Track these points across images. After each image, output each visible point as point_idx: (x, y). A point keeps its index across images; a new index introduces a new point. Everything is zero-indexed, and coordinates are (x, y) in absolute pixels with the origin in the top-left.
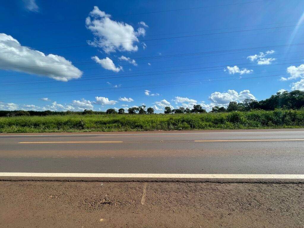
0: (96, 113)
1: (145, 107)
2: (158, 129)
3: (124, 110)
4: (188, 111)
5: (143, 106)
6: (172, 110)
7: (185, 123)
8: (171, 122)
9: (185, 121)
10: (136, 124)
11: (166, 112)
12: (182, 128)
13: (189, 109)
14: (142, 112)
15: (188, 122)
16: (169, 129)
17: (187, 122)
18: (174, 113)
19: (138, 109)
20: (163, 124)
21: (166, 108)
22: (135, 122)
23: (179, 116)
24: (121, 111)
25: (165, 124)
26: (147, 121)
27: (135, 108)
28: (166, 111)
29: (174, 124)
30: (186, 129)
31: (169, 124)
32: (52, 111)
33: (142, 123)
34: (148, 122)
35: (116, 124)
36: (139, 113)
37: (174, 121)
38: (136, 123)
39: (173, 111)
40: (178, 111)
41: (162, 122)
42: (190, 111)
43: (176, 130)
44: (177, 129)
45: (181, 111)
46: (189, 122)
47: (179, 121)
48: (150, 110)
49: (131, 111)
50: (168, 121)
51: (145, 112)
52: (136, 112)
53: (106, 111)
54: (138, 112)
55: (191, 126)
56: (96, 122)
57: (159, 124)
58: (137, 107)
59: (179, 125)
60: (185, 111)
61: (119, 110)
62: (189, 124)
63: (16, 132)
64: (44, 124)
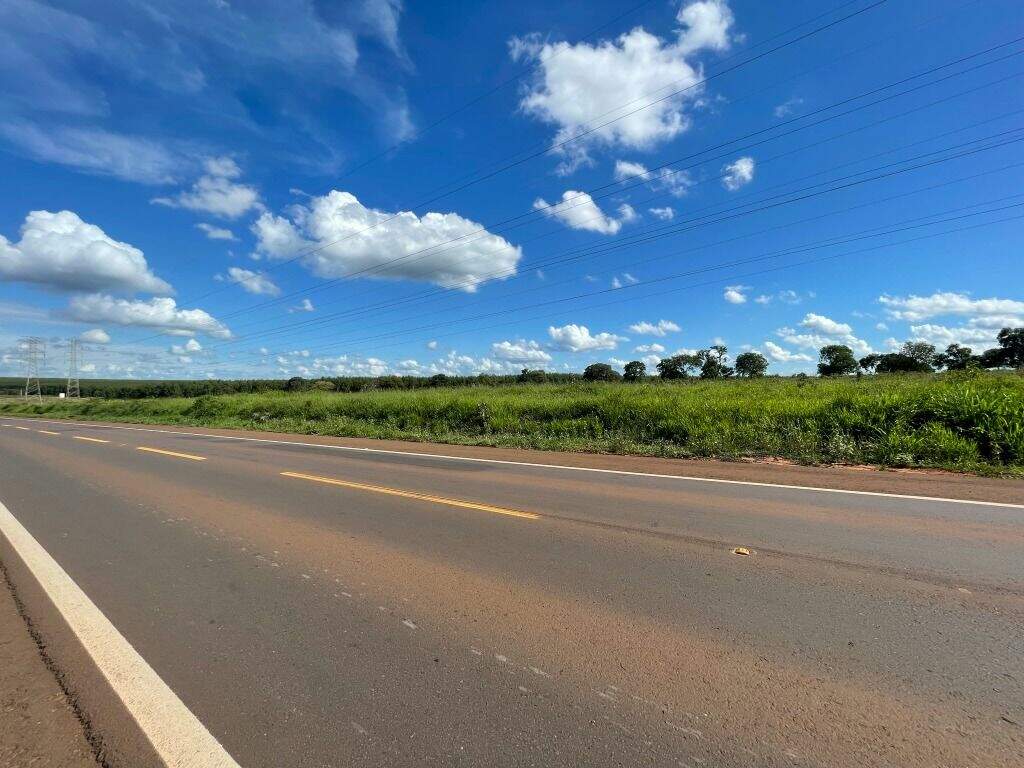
0: (554, 379)
1: (722, 350)
2: (761, 451)
3: (642, 366)
4: (959, 360)
5: (716, 348)
6: (857, 357)
7: (937, 428)
8: (842, 423)
9: (939, 419)
10: (662, 424)
11: (825, 370)
12: (917, 459)
13: (964, 353)
14: (711, 370)
15: (962, 422)
16: (830, 458)
17: (950, 424)
18: (872, 370)
19: (695, 361)
20: (794, 430)
21: (828, 351)
22: (657, 417)
23: (893, 389)
24: (633, 372)
25: (805, 429)
26: (712, 413)
27: (685, 359)
28: (827, 363)
29: (858, 433)
30: (940, 460)
31: (826, 432)
32: (449, 374)
33: (685, 422)
34: (717, 418)
35: (583, 422)
36: (703, 377)
37: (859, 418)
38: (660, 417)
39: (867, 361)
40: (893, 365)
41: (783, 419)
42: (975, 358)
43: (871, 462)
44: (882, 459)
45: (912, 360)
46: (969, 422)
47: (891, 418)
48: (750, 364)
49: (671, 371)
50: (820, 416)
51: (725, 370)
52: (690, 373)
53: (582, 372)
54: (698, 372)
55: (985, 451)
56: (523, 413)
57: (769, 429)
58: (693, 353)
59: (894, 438)
60: (940, 360)
61: (627, 368)
62: (968, 435)
63: (337, 434)
64: (397, 414)
